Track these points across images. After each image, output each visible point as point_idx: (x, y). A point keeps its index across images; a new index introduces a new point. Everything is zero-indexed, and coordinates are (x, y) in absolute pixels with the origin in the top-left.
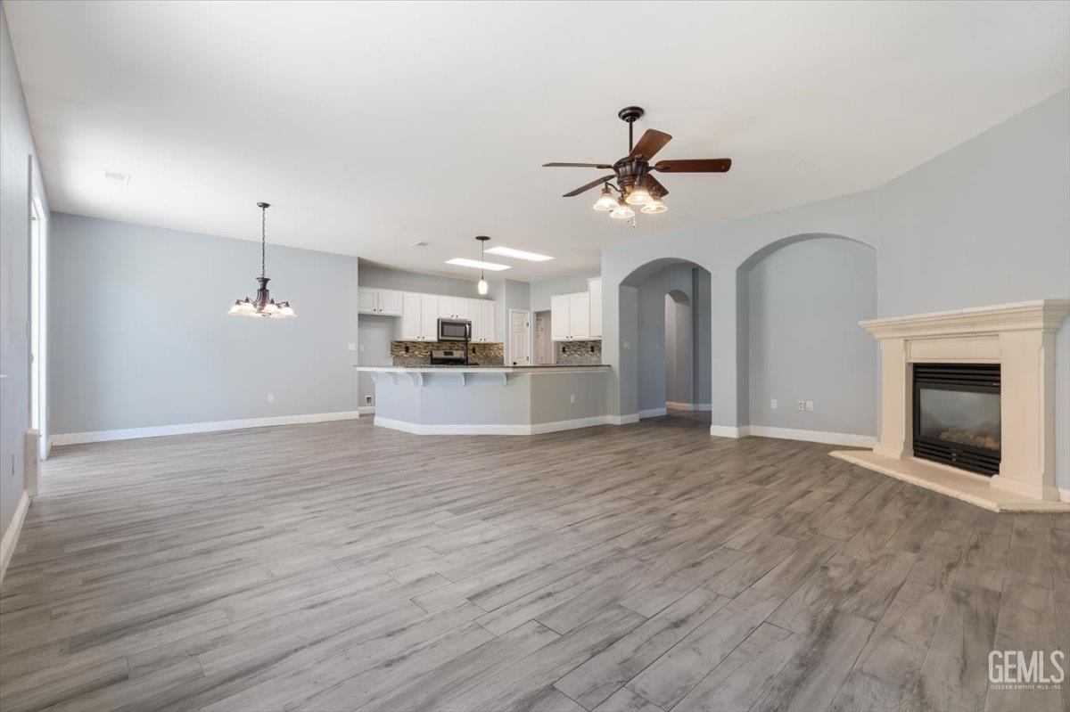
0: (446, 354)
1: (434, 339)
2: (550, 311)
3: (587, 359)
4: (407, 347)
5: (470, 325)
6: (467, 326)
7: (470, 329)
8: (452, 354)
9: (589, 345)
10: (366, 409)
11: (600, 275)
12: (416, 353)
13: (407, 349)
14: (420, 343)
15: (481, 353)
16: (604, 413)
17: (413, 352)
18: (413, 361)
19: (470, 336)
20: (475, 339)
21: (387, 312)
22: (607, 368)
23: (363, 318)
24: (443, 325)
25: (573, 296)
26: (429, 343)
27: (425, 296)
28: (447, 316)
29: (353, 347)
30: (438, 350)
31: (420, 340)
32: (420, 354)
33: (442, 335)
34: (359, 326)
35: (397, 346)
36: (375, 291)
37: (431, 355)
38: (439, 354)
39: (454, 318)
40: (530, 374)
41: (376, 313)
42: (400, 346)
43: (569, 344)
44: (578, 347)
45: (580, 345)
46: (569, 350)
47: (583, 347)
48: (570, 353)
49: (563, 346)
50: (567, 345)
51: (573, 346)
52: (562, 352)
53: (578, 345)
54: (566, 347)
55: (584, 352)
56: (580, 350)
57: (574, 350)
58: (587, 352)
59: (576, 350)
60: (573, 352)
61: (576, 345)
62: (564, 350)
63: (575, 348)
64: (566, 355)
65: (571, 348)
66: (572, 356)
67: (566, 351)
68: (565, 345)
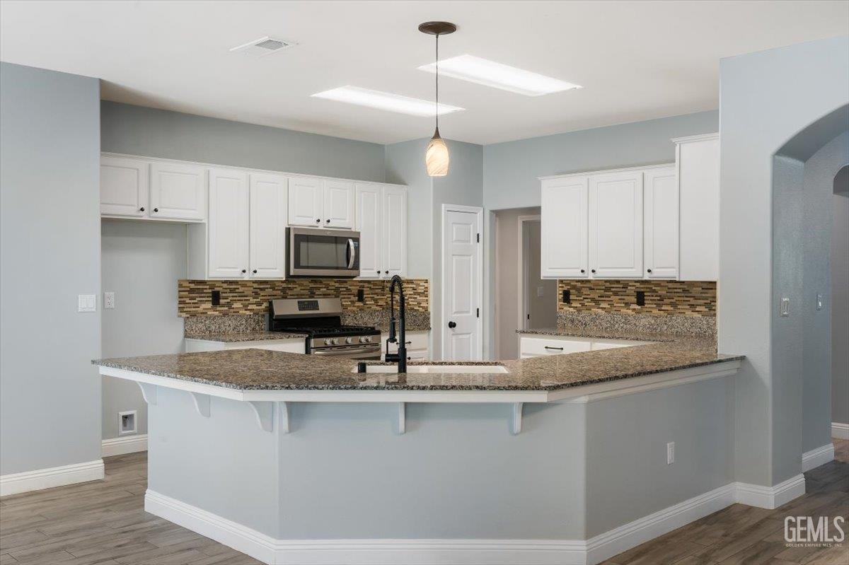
0: (302, 306)
1: (278, 273)
2: (540, 208)
3: (627, 322)
4: (216, 294)
5: (357, 240)
6: (351, 243)
7: (357, 249)
8: (315, 305)
9: (631, 290)
10: (124, 444)
11: (717, 131)
12: (235, 305)
13: (216, 298)
14: (244, 284)
15: (376, 301)
16: (729, 477)
17: (229, 305)
18: (229, 323)
19: (356, 266)
20: (367, 272)
21: (168, 213)
22: (737, 364)
23: (113, 227)
24: (299, 241)
25: (601, 179)
26: (265, 282)
27: (258, 176)
28: (305, 220)
29: (88, 302)
30: (284, 297)
31: (246, 277)
32: (246, 308)
33: (297, 266)
34: (105, 247)
35: (192, 291)
36: (141, 163)
37: (270, 309)
38: (287, 308)
39: (321, 226)
40: (584, 399)
41: (145, 216)
42: (200, 291)
43: (579, 285)
44: (603, 291)
45: (607, 289)
46: (580, 298)
47: (616, 294)
48: (583, 305)
49: (566, 288)
50: (574, 287)
51: (591, 289)
52: (562, 303)
53: (604, 287)
54: (571, 291)
55: (619, 305)
56: (607, 299)
57: (593, 300)
58: (626, 304)
59: (597, 298)
60: (591, 304)
61: (599, 287)
62: (566, 298)
63: (595, 295)
64: (571, 309)
65: (584, 293)
66: (588, 311)
67: (571, 301)
68: (569, 287)
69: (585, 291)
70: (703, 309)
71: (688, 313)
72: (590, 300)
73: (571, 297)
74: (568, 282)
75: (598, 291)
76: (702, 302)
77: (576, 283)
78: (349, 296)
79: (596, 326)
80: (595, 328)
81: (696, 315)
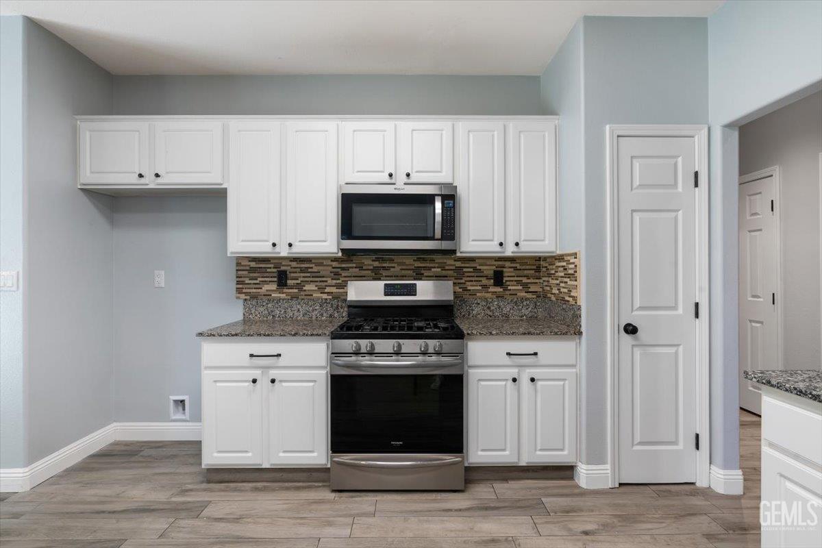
0: (390, 290)
1: (329, 247)
4: (282, 273)
5: (450, 197)
8: (409, 290)
12: (308, 287)
13: (282, 278)
15: (525, 285)
17: (299, 287)
18: (299, 308)
32: (322, 291)
33: (348, 235)
35: (252, 270)
42: (262, 271)
78: (480, 279)
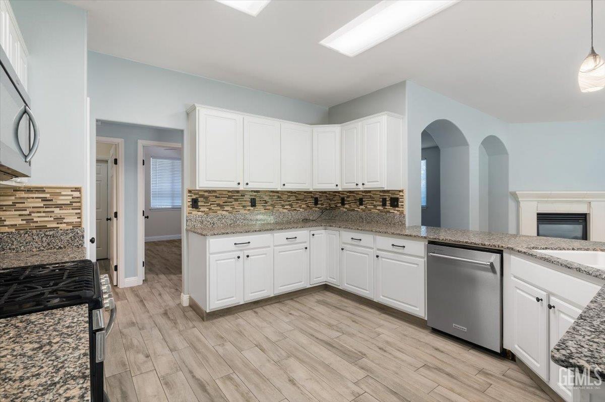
3: (245, 219)
9: (247, 197)
43: (206, 194)
44: (226, 199)
45: (230, 197)
46: (208, 204)
47: (236, 200)
48: (210, 209)
49: (194, 197)
50: (202, 196)
51: (216, 197)
52: (191, 209)
53: (227, 196)
54: (199, 199)
55: (239, 207)
56: (230, 204)
57: (218, 205)
58: (244, 206)
59: (221, 203)
60: (216, 208)
61: (223, 196)
62: (195, 204)
63: (220, 202)
64: (200, 213)
65: (211, 200)
66: (215, 214)
67: (200, 207)
68: (198, 196)
69: (212, 199)
70: (288, 207)
71: (281, 210)
72: (216, 205)
73: (200, 204)
74: (197, 192)
75: (222, 199)
76: (287, 203)
77: (203, 193)
79: (222, 223)
80: (222, 225)
81: (285, 211)
